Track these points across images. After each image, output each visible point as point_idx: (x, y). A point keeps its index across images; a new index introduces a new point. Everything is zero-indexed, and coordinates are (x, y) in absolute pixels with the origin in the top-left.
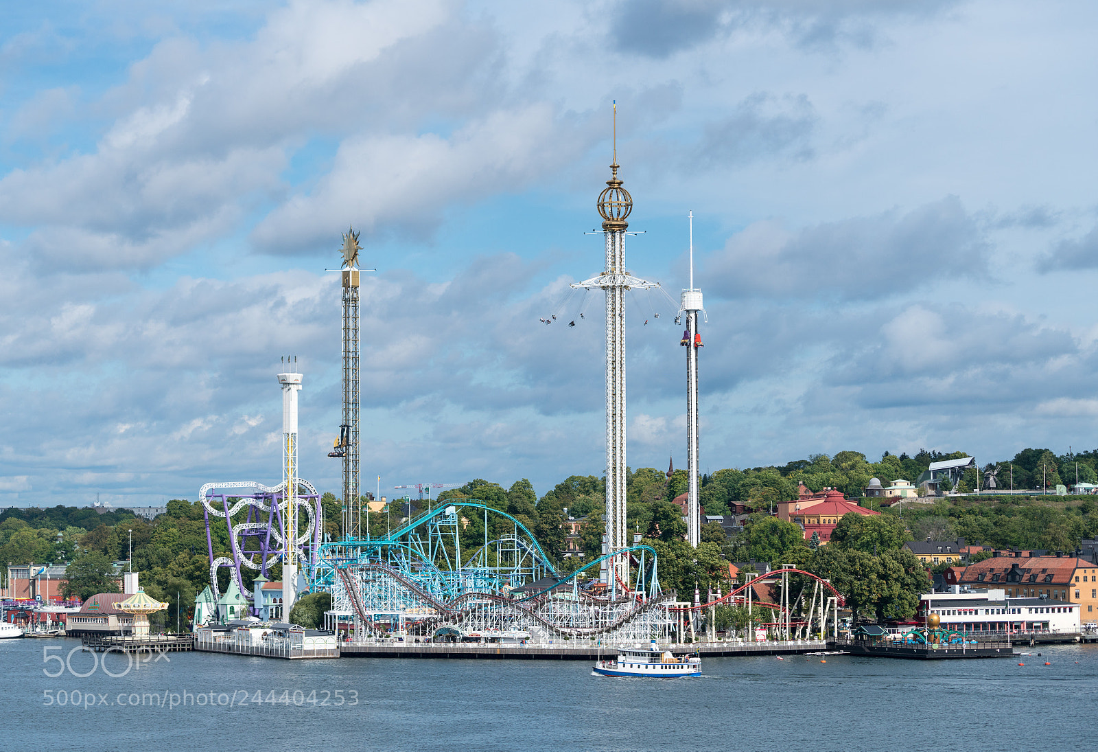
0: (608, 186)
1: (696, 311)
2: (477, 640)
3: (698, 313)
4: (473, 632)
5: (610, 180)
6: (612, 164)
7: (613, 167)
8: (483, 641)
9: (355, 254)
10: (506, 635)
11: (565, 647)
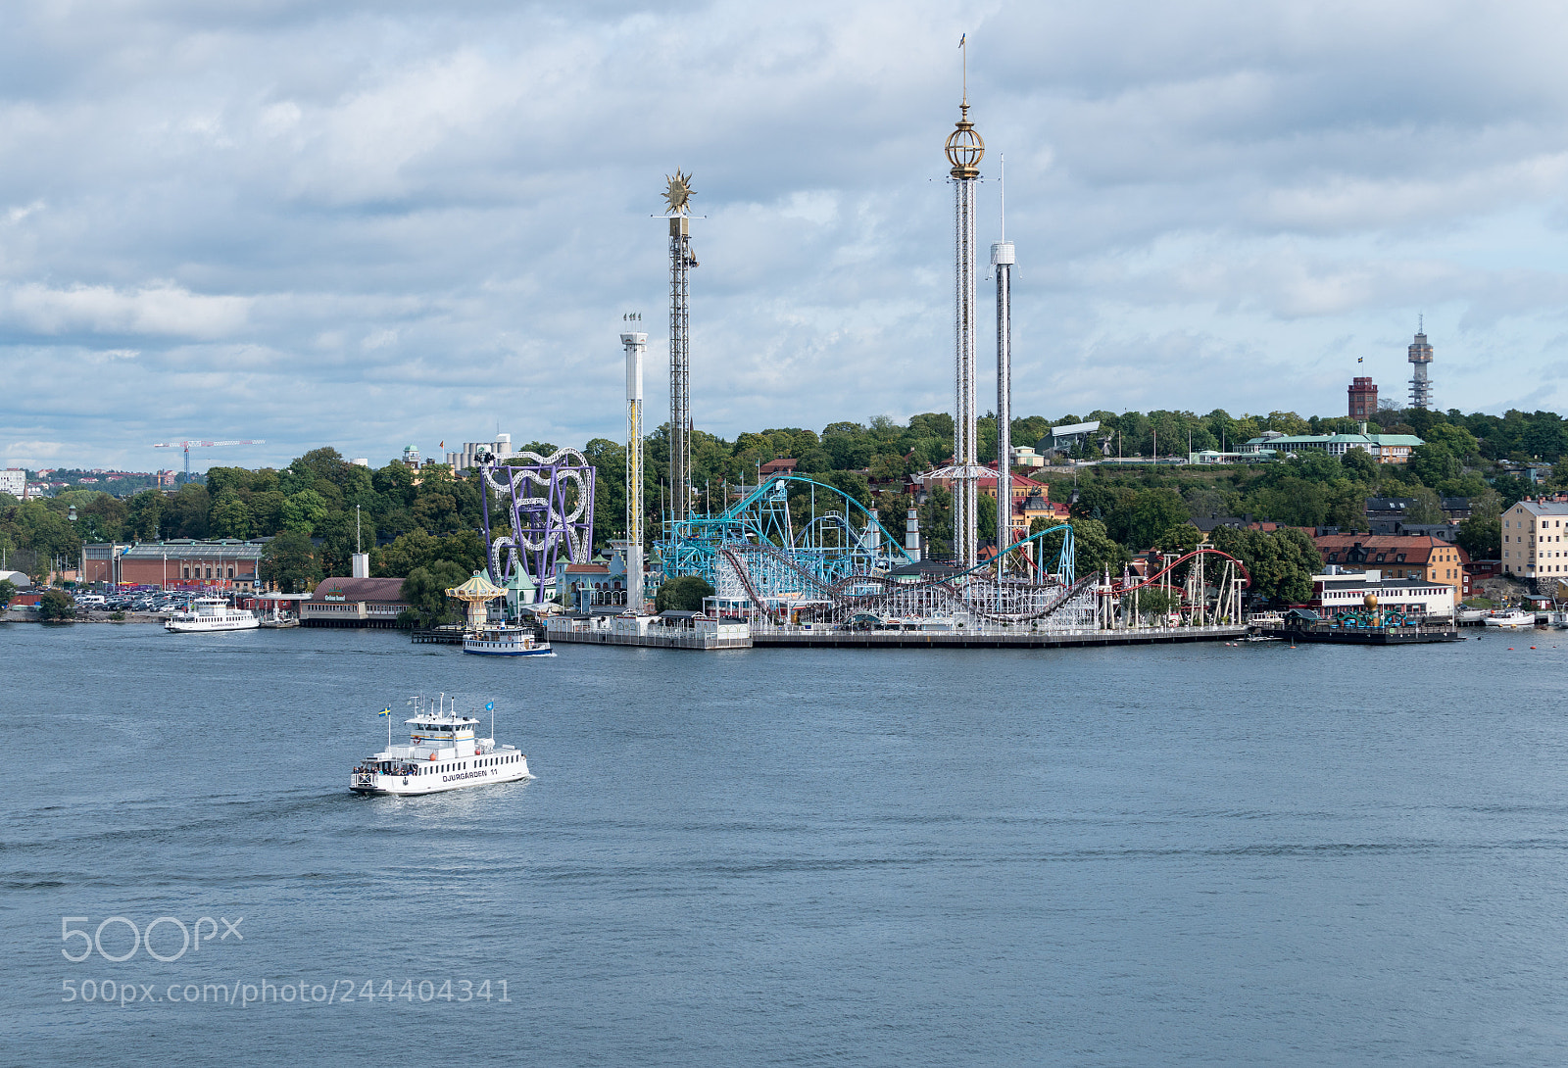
0: (957, 128)
1: (1008, 265)
2: (896, 627)
3: (1011, 267)
4: (892, 619)
5: (960, 120)
6: (961, 104)
7: (964, 108)
8: (902, 628)
9: (686, 199)
10: (928, 621)
11: (1005, 634)
